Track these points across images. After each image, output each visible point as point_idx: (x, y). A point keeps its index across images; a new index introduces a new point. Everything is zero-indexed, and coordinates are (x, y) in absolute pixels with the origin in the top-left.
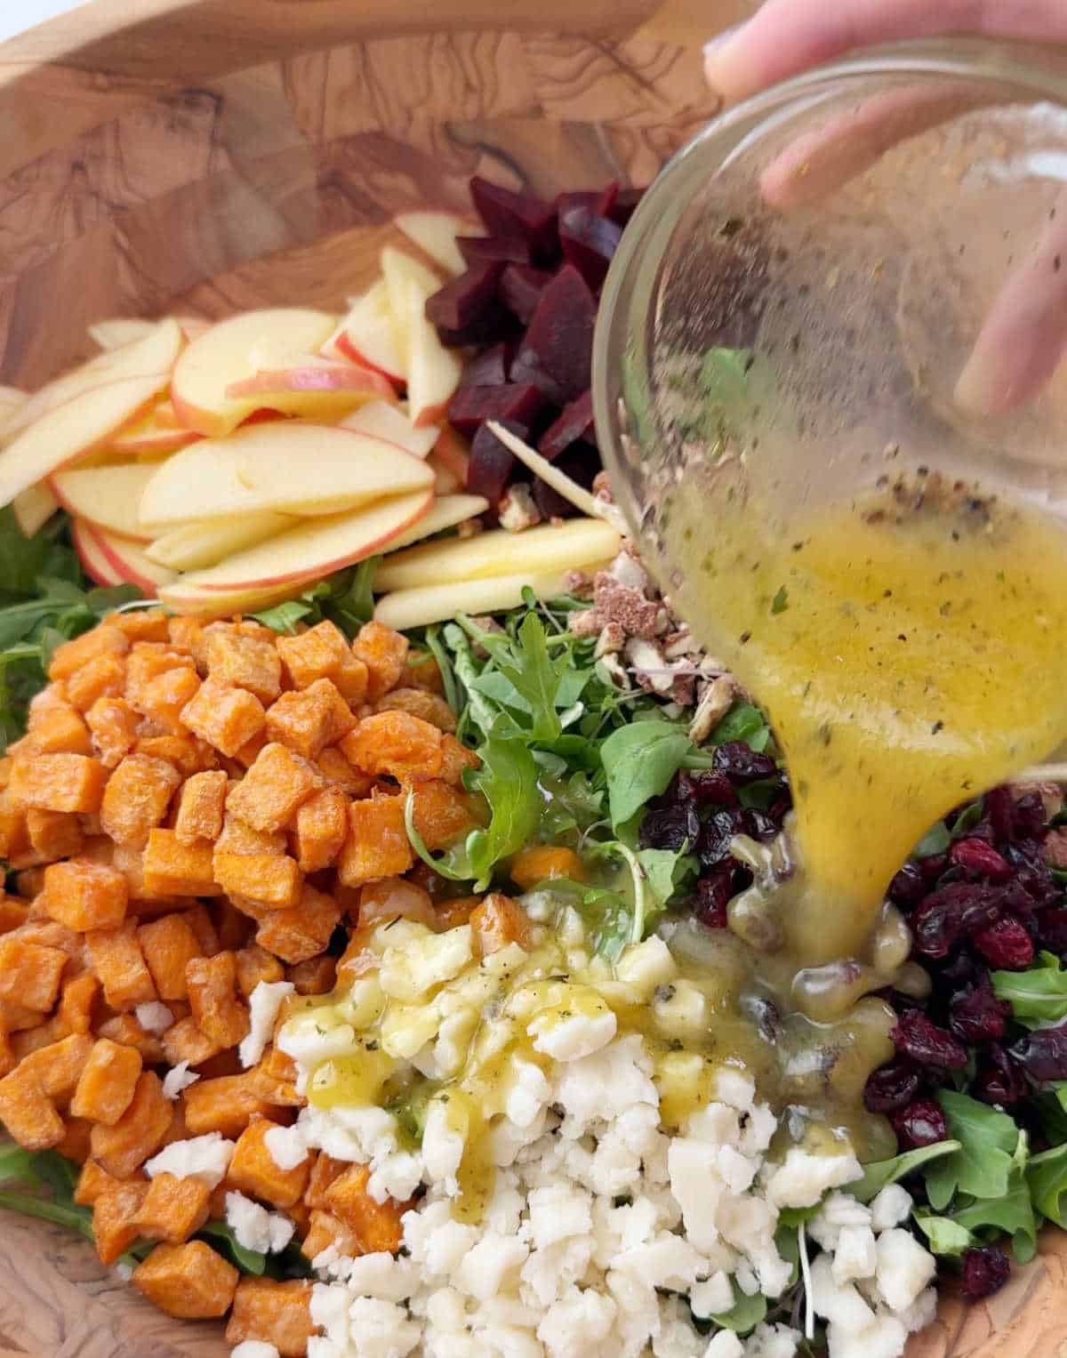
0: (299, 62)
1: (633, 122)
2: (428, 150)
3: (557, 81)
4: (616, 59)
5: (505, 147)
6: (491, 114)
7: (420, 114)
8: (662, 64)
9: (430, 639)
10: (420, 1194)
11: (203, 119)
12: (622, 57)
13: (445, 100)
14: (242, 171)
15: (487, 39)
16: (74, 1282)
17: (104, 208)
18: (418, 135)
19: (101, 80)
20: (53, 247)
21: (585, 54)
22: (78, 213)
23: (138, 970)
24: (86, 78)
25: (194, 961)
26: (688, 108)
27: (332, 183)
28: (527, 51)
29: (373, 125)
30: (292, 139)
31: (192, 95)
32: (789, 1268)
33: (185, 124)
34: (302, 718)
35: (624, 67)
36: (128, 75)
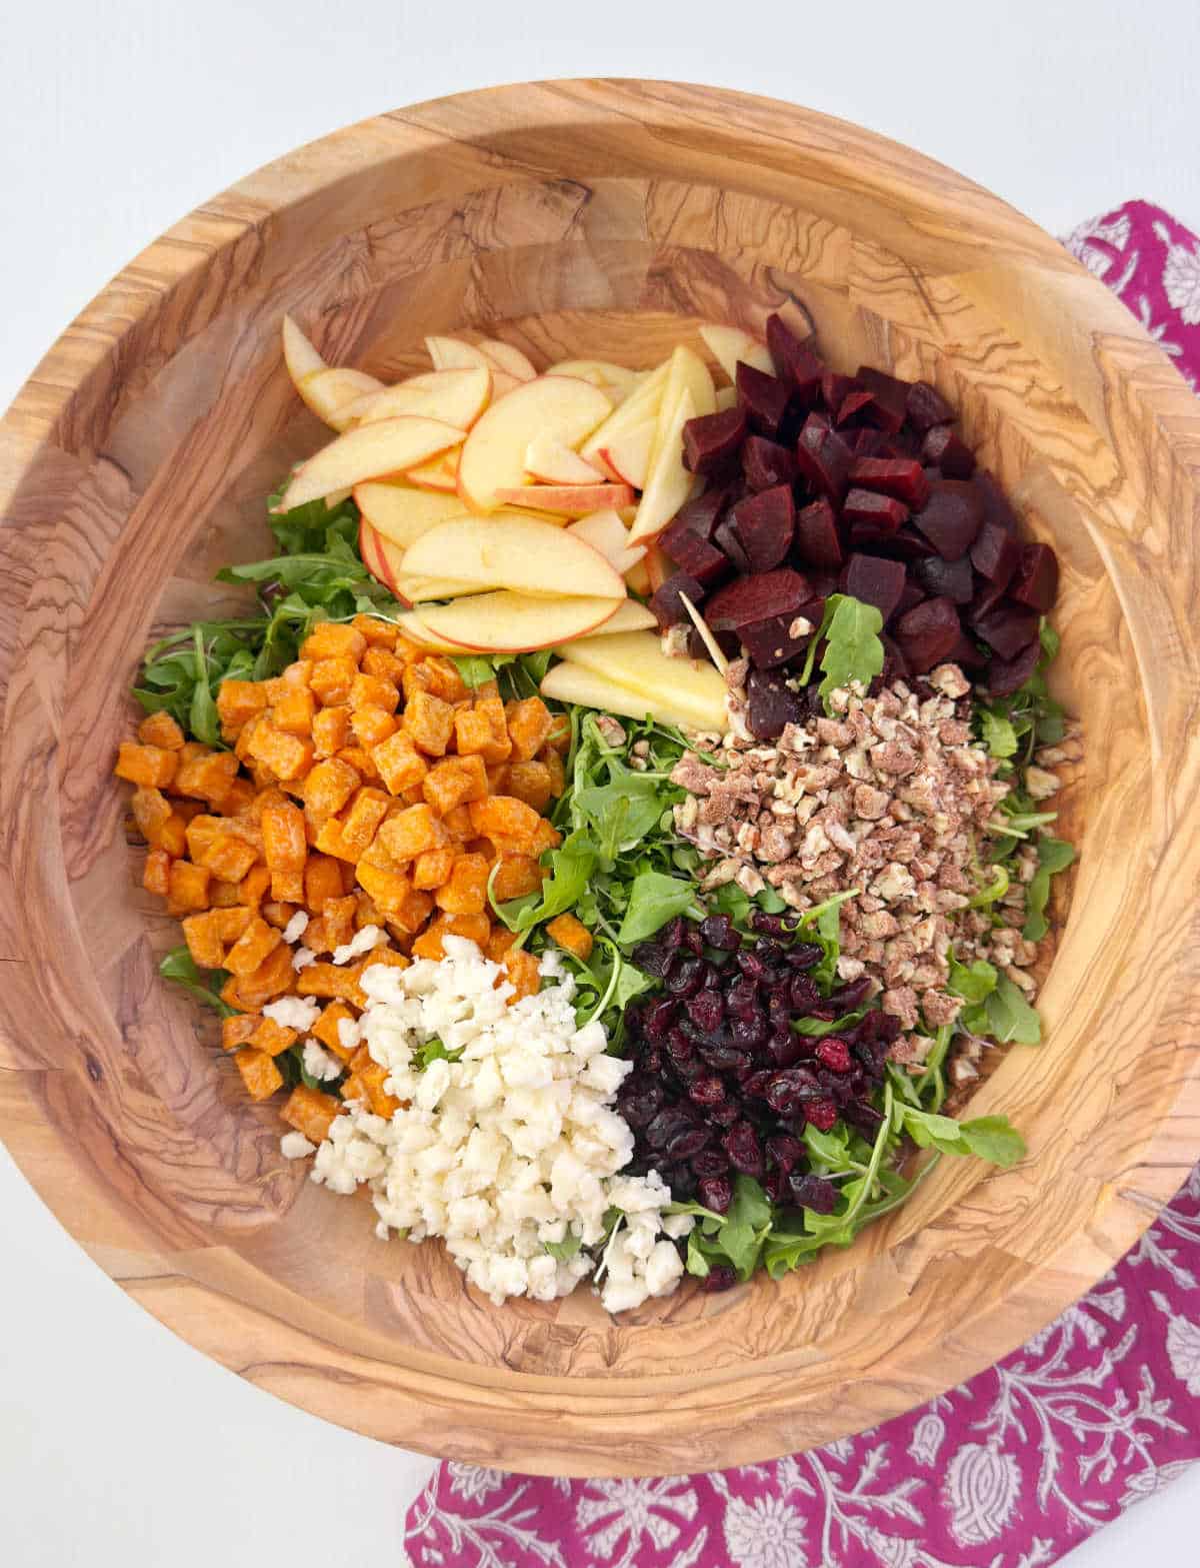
0: (665, 187)
1: (914, 333)
2: (747, 279)
3: (866, 276)
4: (919, 286)
5: (810, 304)
6: (807, 276)
7: (751, 253)
8: (953, 307)
9: (574, 716)
10: (407, 1105)
11: (572, 203)
12: (924, 287)
13: (774, 249)
14: (593, 247)
15: (824, 225)
16: (204, 1045)
17: (471, 246)
18: (743, 267)
19: (497, 159)
20: (420, 267)
21: (898, 270)
22: (448, 246)
23: (297, 888)
24: (485, 156)
25: (330, 900)
26: (959, 346)
27: (661, 276)
28: (853, 247)
29: (711, 248)
30: (640, 235)
31: (568, 185)
32: (603, 1233)
33: (557, 203)
34: (446, 791)
35: (923, 294)
36: (522, 160)
